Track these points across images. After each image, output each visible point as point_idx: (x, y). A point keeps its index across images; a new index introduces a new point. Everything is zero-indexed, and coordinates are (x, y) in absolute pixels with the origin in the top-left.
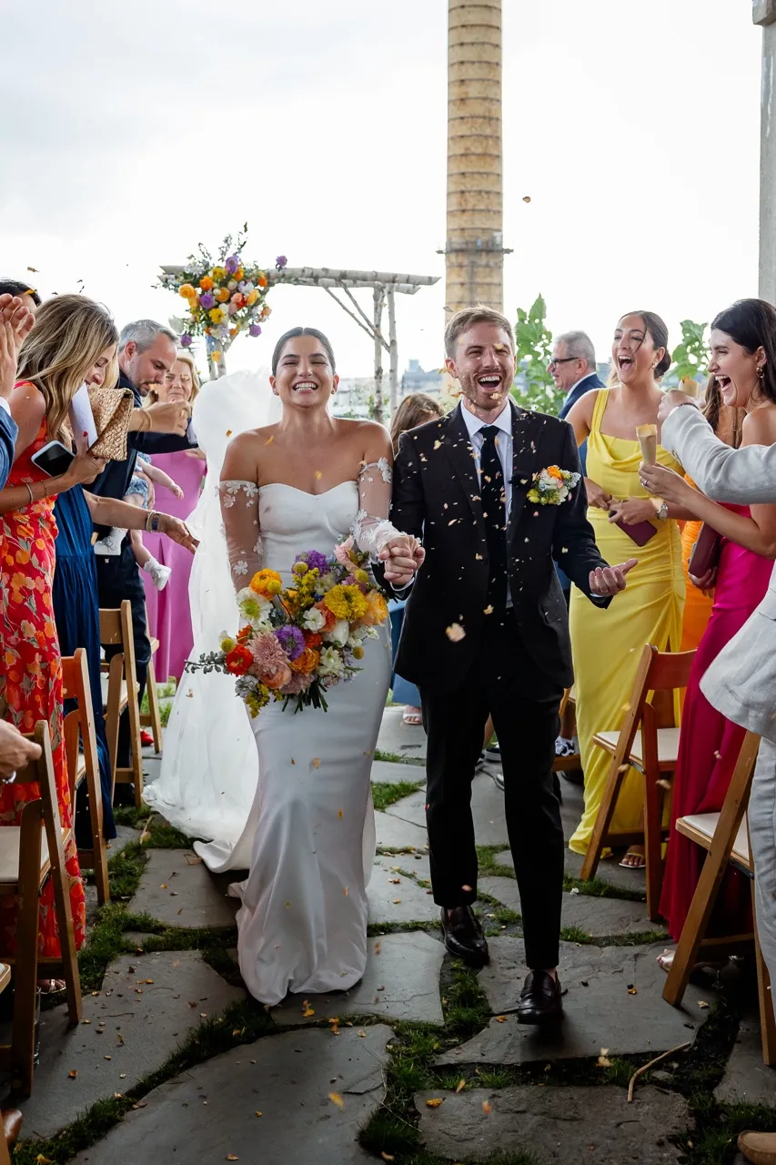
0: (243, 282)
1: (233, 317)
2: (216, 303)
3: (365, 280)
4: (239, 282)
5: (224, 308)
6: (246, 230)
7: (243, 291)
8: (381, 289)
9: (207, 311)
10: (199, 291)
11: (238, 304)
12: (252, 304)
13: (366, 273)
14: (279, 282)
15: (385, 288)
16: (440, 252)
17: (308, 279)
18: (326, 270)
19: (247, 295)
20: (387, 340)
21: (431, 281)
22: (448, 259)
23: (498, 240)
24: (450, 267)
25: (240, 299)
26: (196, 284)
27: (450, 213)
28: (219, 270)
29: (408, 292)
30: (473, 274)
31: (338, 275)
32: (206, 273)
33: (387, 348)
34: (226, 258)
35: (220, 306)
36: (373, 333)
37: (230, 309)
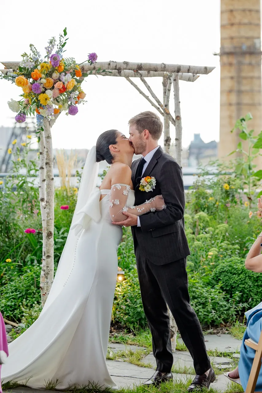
0: (64, 74)
1: (57, 100)
2: (43, 90)
3: (156, 71)
4: (60, 74)
5: (49, 93)
6: (65, 34)
7: (63, 80)
8: (169, 78)
9: (37, 95)
10: (31, 80)
11: (60, 90)
12: (70, 90)
13: (157, 65)
14: (91, 73)
15: (171, 76)
16: (215, 55)
17: (114, 71)
18: (126, 63)
19: (66, 83)
20: (174, 116)
21: (206, 71)
22: (221, 60)
23: (257, 45)
24: (223, 65)
25: (61, 86)
26: (28, 76)
27: (223, 27)
28: (45, 64)
29: (189, 80)
30: (239, 71)
31: (136, 67)
32: (36, 67)
33: (174, 122)
34: (50, 56)
35: (46, 91)
36: (163, 112)
37: (54, 94)
